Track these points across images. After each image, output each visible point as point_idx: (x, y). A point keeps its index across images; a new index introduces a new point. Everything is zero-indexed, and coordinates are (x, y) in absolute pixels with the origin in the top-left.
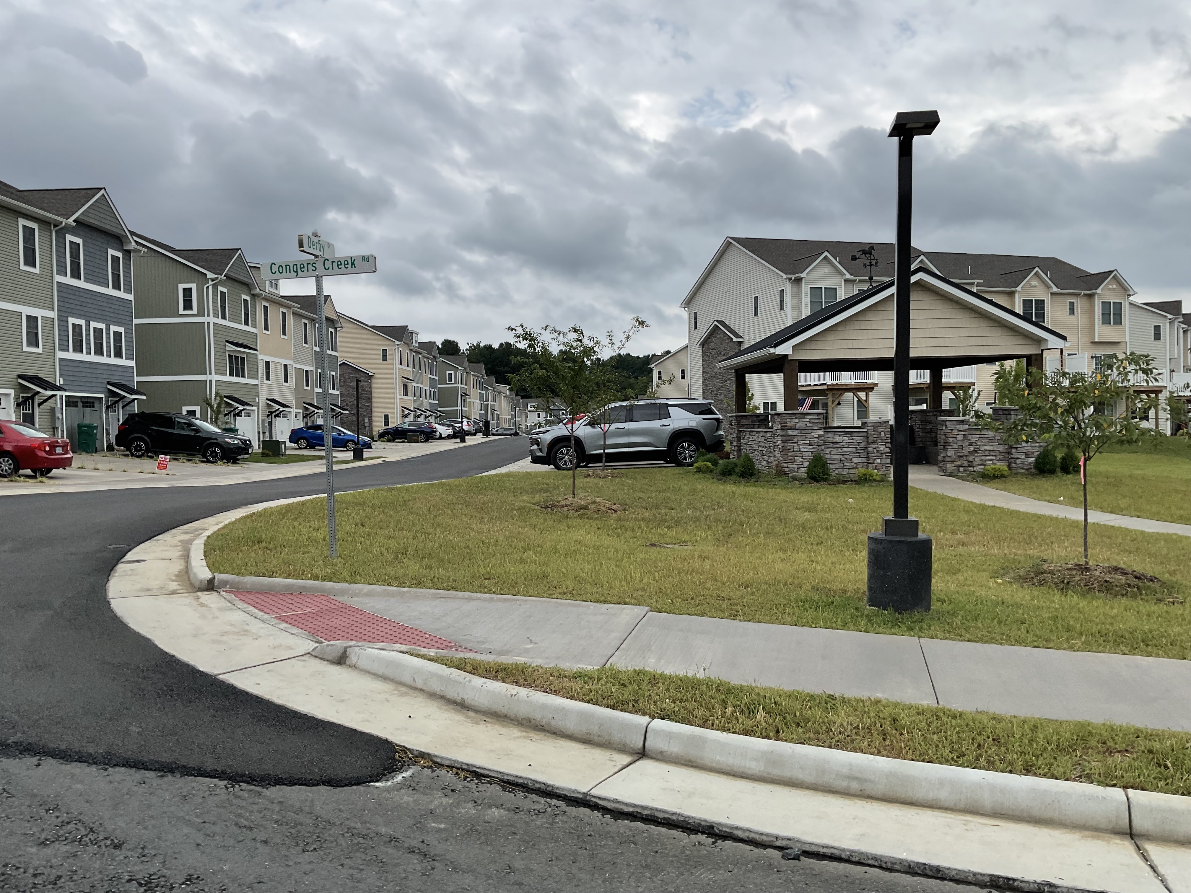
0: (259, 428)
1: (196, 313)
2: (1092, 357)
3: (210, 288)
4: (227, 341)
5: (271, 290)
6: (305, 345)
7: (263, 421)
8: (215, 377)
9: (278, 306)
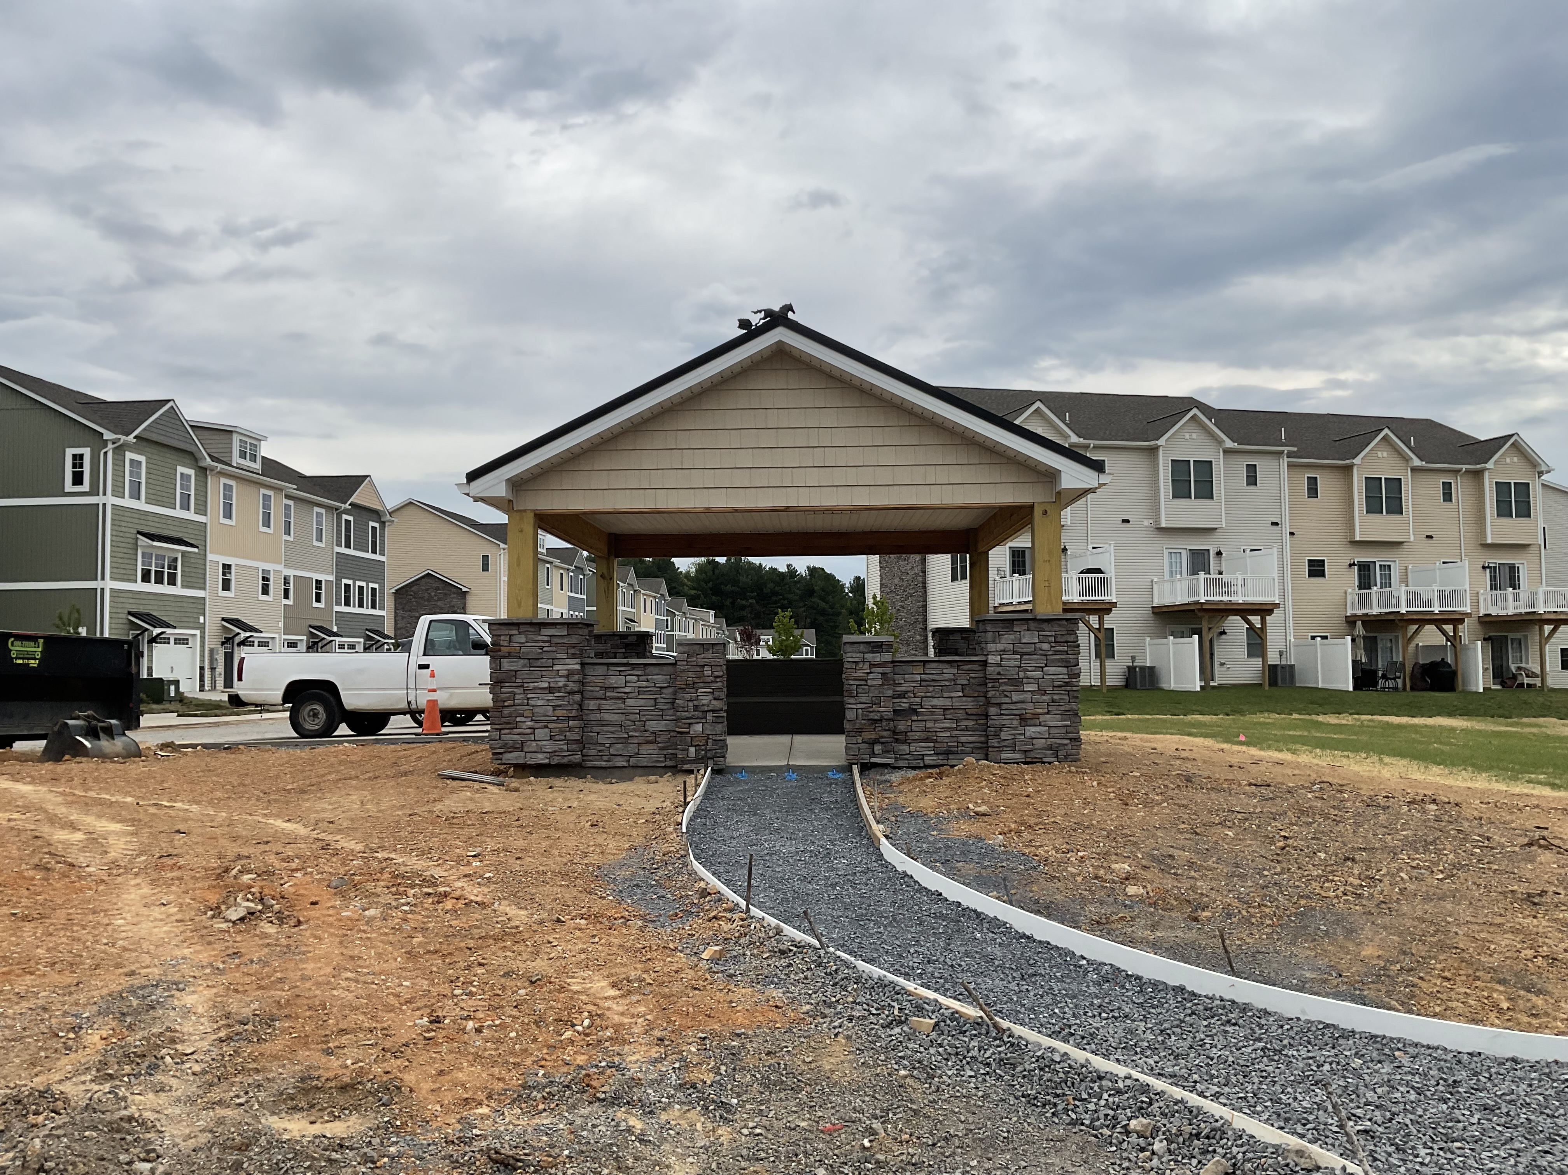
0: (202, 660)
1: (87, 490)
2: (1484, 568)
3: (110, 454)
4: (139, 533)
5: (242, 461)
6: (316, 543)
7: (212, 651)
8: (110, 584)
9: (258, 486)
